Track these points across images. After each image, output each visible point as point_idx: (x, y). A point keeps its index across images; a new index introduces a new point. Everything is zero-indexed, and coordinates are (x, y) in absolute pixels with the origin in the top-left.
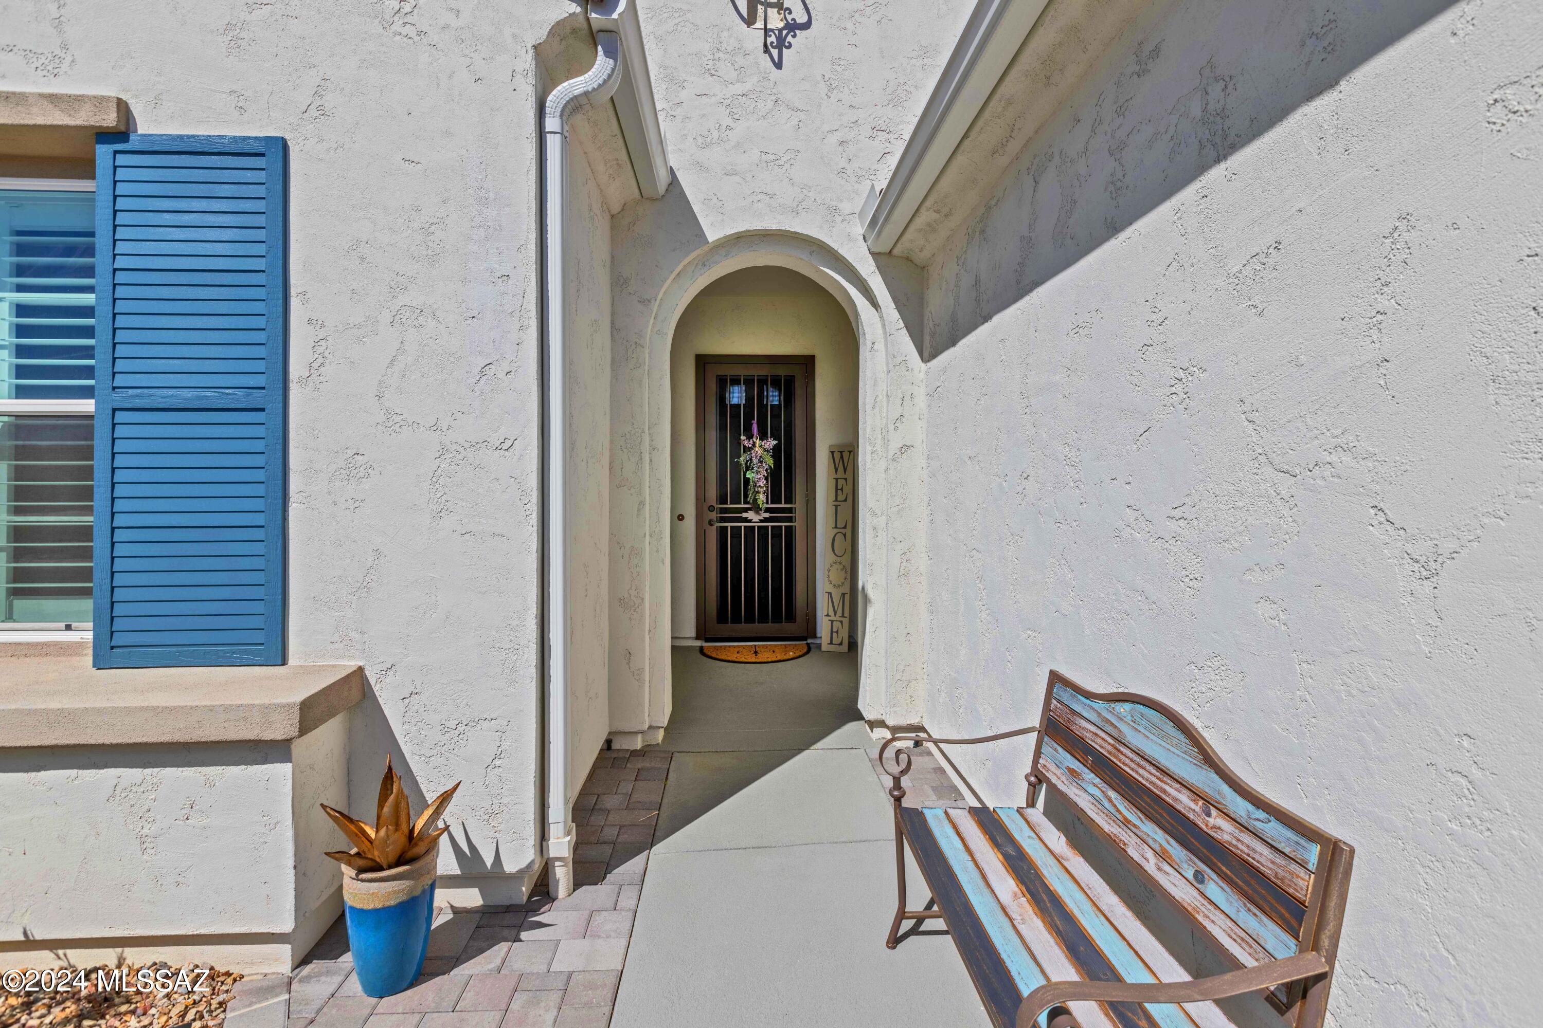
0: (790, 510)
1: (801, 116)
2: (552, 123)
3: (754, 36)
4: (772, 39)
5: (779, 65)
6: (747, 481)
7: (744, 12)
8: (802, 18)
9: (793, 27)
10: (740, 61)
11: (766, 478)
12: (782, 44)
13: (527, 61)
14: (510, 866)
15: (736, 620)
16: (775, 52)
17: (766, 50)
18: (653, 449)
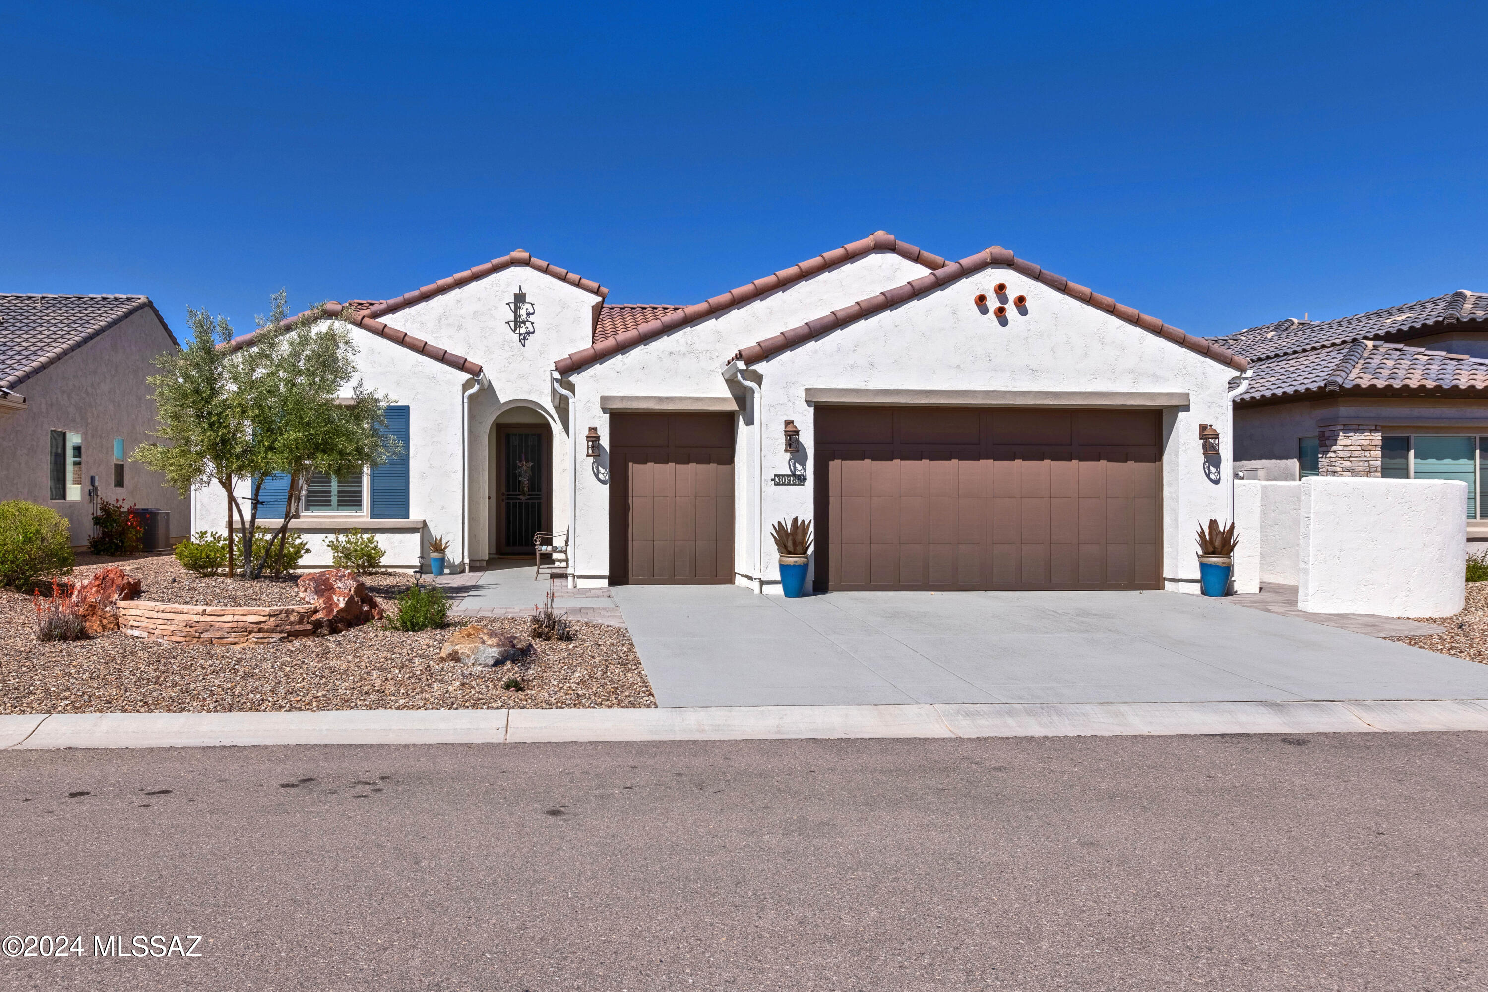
0: (539, 495)
1: (531, 362)
2: (466, 400)
3: (516, 337)
4: (522, 337)
5: (524, 346)
6: (520, 481)
7: (513, 329)
8: (532, 330)
9: (528, 333)
10: (512, 344)
11: (528, 480)
12: (525, 339)
13: (461, 388)
14: (457, 563)
15: (514, 544)
16: (523, 341)
17: (520, 341)
18: (483, 470)
